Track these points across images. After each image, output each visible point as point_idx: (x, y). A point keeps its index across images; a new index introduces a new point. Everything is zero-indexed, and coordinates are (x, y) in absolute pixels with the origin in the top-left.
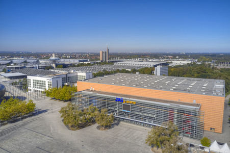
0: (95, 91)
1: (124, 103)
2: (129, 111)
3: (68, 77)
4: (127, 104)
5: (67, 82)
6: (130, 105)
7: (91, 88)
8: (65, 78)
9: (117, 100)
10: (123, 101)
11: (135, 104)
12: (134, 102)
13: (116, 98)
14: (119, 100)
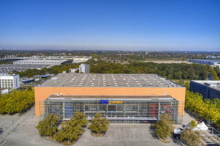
1: (109, 104)
2: (115, 112)
4: (113, 105)
6: (116, 105)
7: (56, 93)
9: (101, 102)
10: (108, 102)
11: (122, 103)
12: (120, 102)
13: (100, 100)
14: (103, 102)
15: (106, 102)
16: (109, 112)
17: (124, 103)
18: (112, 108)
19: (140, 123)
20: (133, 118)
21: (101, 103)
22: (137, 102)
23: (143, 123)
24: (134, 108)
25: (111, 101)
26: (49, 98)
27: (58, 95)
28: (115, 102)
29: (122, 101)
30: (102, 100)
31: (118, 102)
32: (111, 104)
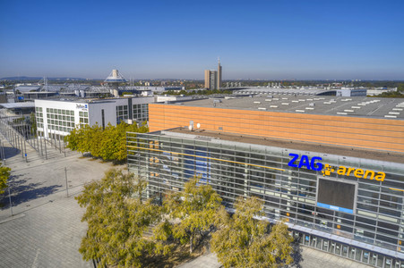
0: (202, 132)
1: (325, 175)
2: (347, 211)
3: (135, 106)
4: (341, 180)
5: (131, 118)
6: (356, 183)
7: (192, 122)
8: (125, 107)
9: (293, 163)
10: (321, 167)
11: (382, 179)
12: (376, 174)
13: (290, 155)
14: (301, 164)
15: (313, 166)
16: (324, 206)
18: (339, 192)
25: (335, 165)
26: (162, 132)
27: (190, 128)
28: (352, 172)
29: (383, 173)
30: (296, 156)
31: (368, 171)
32: (332, 175)
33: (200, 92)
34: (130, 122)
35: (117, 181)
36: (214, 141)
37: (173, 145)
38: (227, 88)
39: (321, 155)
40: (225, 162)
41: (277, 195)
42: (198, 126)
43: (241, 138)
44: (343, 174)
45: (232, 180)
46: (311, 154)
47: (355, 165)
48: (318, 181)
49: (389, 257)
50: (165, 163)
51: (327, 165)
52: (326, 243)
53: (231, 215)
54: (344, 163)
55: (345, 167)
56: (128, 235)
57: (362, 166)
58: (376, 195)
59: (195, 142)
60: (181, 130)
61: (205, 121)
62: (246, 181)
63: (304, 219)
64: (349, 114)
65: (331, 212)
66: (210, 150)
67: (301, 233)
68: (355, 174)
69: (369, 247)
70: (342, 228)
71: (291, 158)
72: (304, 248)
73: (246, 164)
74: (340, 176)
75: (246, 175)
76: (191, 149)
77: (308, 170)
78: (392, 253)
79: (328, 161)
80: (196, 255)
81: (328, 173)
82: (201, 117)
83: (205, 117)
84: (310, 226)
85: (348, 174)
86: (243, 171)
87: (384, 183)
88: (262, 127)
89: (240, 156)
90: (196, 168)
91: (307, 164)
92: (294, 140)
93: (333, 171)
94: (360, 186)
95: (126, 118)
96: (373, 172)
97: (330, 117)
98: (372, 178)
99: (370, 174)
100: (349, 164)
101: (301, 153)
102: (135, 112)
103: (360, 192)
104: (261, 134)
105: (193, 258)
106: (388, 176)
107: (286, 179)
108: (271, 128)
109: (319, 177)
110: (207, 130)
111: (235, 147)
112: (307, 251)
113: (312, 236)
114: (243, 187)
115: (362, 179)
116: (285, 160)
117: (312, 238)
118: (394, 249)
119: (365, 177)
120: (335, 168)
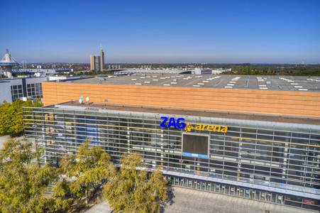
0: (91, 104)
1: (187, 131)
2: (203, 156)
3: (29, 86)
4: (198, 134)
5: (25, 96)
6: (208, 136)
7: (82, 97)
8: (20, 86)
10: (184, 125)
11: (226, 131)
12: (222, 128)
13: (162, 118)
14: (170, 124)
15: (178, 125)
16: (187, 154)
17: (232, 130)
18: (197, 143)
19: (287, 203)
20: (267, 185)
21: (163, 125)
22: (280, 135)
23: (299, 205)
24: (277, 154)
25: (194, 124)
26: (56, 106)
27: (80, 101)
28: (206, 127)
29: (226, 127)
30: (166, 119)
31: (216, 126)
32: (192, 131)
33: (86, 73)
34: (24, 99)
35: (16, 150)
36: (101, 111)
37: (66, 116)
38: (109, 70)
39: (184, 117)
40: (111, 127)
41: (153, 150)
42: (87, 99)
43: (123, 108)
44: (200, 129)
45: (117, 141)
46: (177, 117)
47: (208, 122)
48: (182, 137)
49: (232, 186)
50: (60, 132)
51: (188, 124)
52: (190, 182)
53: (118, 169)
54: (200, 122)
55: (200, 125)
56: (29, 196)
57: (212, 123)
58: (222, 143)
59: (85, 113)
60: (72, 103)
61: (92, 95)
62: (129, 141)
63: (174, 165)
64: (202, 86)
65: (192, 158)
66: (98, 118)
67: (172, 177)
68: (208, 129)
69: (219, 180)
70: (201, 169)
71: (162, 121)
72: (175, 188)
73: (128, 128)
74: (198, 132)
75: (128, 136)
76: (82, 119)
77: (175, 129)
78: (234, 183)
79: (189, 121)
80: (90, 205)
81: (189, 130)
82: (89, 92)
83: (92, 92)
84: (178, 171)
85: (203, 129)
86: (126, 133)
87: (227, 134)
88: (139, 98)
89: (124, 122)
90: (87, 134)
91: (174, 124)
92: (164, 107)
93: (192, 128)
94: (212, 137)
95: (21, 96)
96: (219, 126)
97: (188, 88)
98: (219, 131)
99: (217, 128)
100: (203, 122)
101: (169, 116)
102: (29, 90)
103: (212, 142)
104: (139, 103)
105: (89, 208)
106: (229, 129)
107: (159, 137)
108: (146, 99)
109: (183, 133)
110: (95, 102)
111: (119, 115)
112: (177, 189)
113: (181, 178)
114: (127, 146)
115: (212, 133)
116: (158, 122)
117: (180, 180)
118: (236, 179)
119: (214, 130)
120: (194, 126)
